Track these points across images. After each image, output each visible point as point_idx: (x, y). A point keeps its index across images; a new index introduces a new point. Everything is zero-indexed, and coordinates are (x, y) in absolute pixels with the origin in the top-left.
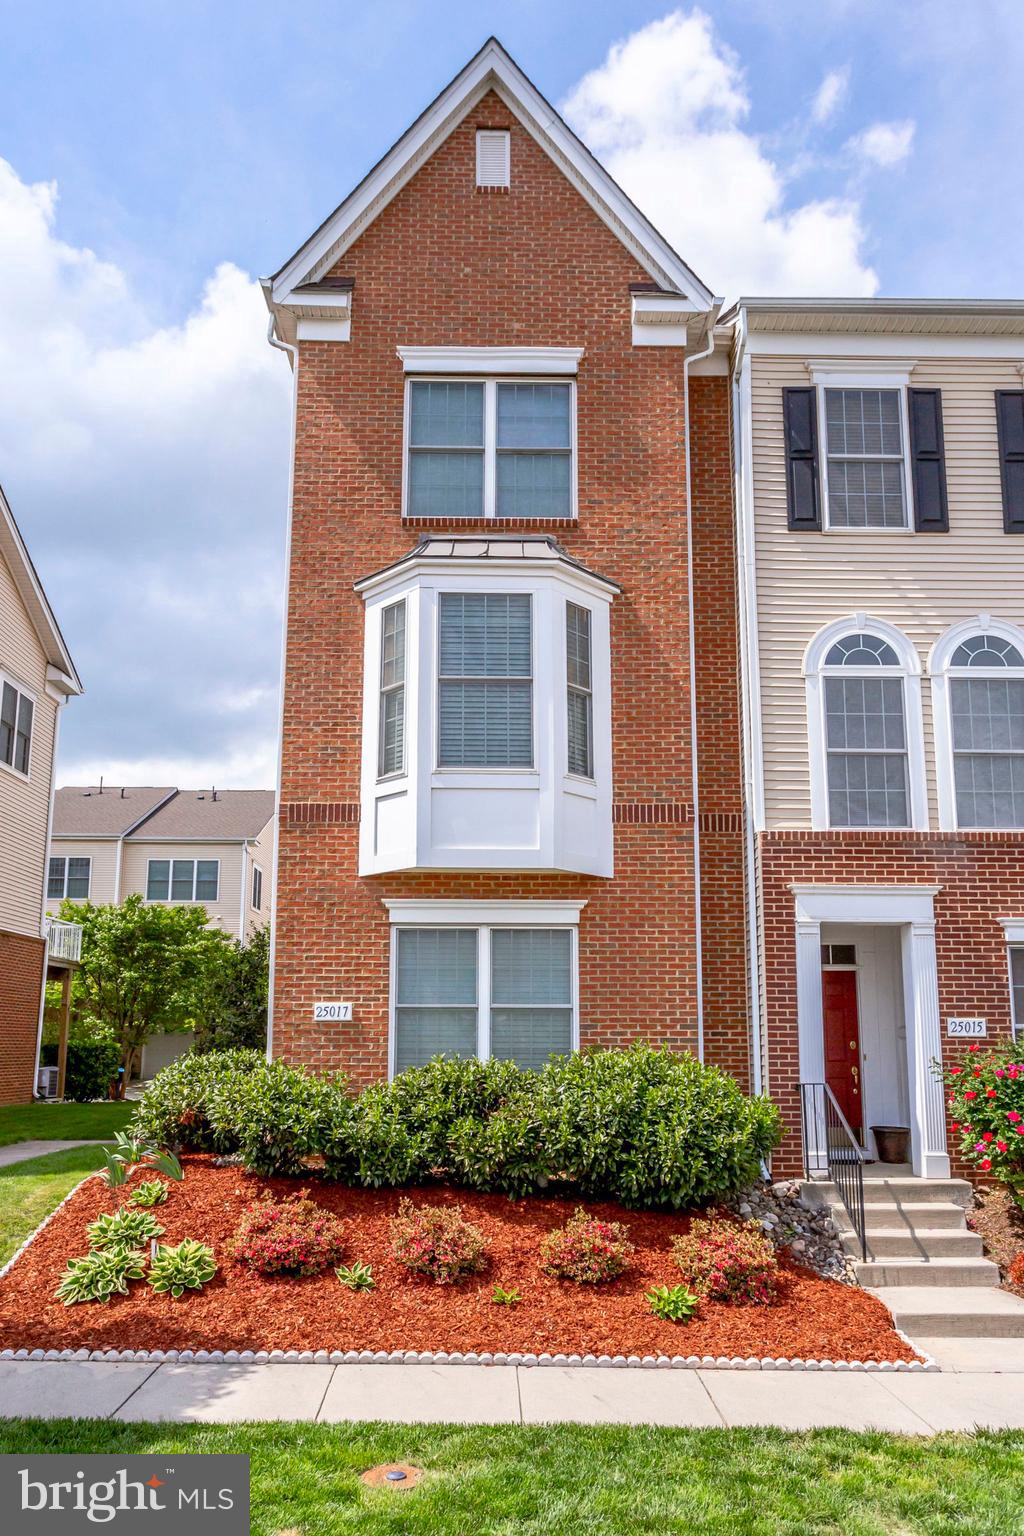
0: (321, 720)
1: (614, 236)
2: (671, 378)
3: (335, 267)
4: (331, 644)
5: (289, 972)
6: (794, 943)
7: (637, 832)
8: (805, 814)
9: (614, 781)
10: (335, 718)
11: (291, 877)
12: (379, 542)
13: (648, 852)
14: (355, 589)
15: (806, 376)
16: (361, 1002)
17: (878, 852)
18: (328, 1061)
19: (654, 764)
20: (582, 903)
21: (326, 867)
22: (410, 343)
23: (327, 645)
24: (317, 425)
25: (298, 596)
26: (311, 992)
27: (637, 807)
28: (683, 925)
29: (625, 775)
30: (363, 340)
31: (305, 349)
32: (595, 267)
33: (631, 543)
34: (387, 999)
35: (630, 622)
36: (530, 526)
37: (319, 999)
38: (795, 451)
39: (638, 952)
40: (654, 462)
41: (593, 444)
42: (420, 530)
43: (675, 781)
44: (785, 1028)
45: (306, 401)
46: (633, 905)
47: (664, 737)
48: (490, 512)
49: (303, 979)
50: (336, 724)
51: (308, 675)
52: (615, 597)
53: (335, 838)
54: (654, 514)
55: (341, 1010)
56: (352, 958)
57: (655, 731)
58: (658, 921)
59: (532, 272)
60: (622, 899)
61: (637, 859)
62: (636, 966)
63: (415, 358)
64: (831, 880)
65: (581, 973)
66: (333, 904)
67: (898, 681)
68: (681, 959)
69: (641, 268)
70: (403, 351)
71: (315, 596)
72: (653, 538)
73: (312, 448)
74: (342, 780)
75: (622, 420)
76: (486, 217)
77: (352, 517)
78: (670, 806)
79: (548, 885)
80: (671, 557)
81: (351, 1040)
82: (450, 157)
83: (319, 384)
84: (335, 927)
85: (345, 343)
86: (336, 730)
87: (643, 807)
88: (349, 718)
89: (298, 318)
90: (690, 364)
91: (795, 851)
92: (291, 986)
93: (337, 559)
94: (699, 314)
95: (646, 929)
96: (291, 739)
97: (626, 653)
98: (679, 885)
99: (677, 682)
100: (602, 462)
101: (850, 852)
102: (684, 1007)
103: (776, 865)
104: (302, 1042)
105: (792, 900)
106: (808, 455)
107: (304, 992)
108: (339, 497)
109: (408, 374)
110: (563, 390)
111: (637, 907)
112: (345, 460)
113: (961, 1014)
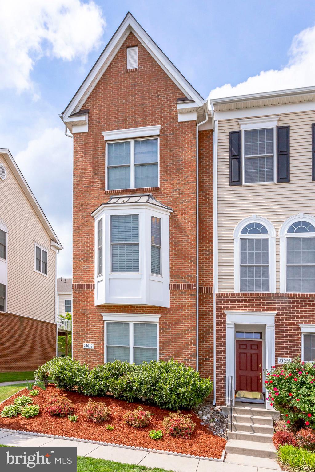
0: (83, 258)
1: (172, 81)
2: (191, 132)
3: (83, 106)
5: (76, 334)
6: (225, 330)
7: (177, 293)
8: (232, 287)
9: (170, 276)
10: (87, 257)
11: (76, 306)
12: (99, 199)
13: (181, 299)
14: (92, 215)
15: (238, 126)
16: (96, 343)
17: (256, 300)
18: (88, 360)
19: (183, 270)
20: (159, 316)
21: (85, 303)
22: (107, 130)
23: (84, 234)
24: (79, 162)
25: (75, 218)
26: (82, 340)
27: (177, 284)
28: (192, 323)
29: (173, 274)
30: (92, 131)
31: (75, 136)
32: (166, 94)
33: (177, 194)
34: (103, 343)
35: (176, 222)
36: (144, 191)
37: (84, 342)
38: (233, 156)
39: (177, 332)
40: (185, 164)
41: (164, 160)
42: (110, 194)
43: (190, 276)
44: (221, 358)
45: (76, 154)
46: (176, 317)
47: (187, 261)
48: (132, 187)
49: (80, 336)
51: (79, 243)
52: (171, 213)
53: (88, 294)
54: (185, 183)
55: (90, 346)
56: (93, 330)
57: (184, 259)
58: (183, 322)
59: (145, 99)
60: (173, 314)
61: (177, 302)
62: (176, 336)
63: (109, 135)
64: (239, 309)
65: (160, 338)
66: (88, 314)
67: (266, 240)
68: (191, 334)
69: (181, 92)
70: (104, 133)
71: (80, 218)
72: (184, 192)
73: (78, 169)
74: (89, 276)
75: (174, 150)
76: (130, 81)
77: (90, 192)
78: (188, 284)
79: (149, 309)
80: (190, 198)
82: (118, 60)
83: (80, 147)
84: (88, 321)
85: (87, 132)
86: (87, 261)
87: (179, 285)
88: (90, 257)
89: (73, 126)
90: (199, 126)
91: (227, 300)
92: (77, 338)
93: (86, 206)
94: (200, 107)
95: (180, 324)
96: (75, 264)
97: (175, 232)
98: (191, 310)
99: (191, 242)
100: (167, 166)
101: (246, 300)
102: (192, 350)
103: (220, 304)
104: (81, 354)
105: (226, 316)
106: (238, 157)
107: (81, 340)
108: (87, 185)
109: (106, 141)
110: (155, 141)
111: (177, 317)
112: (88, 173)
113: (282, 357)
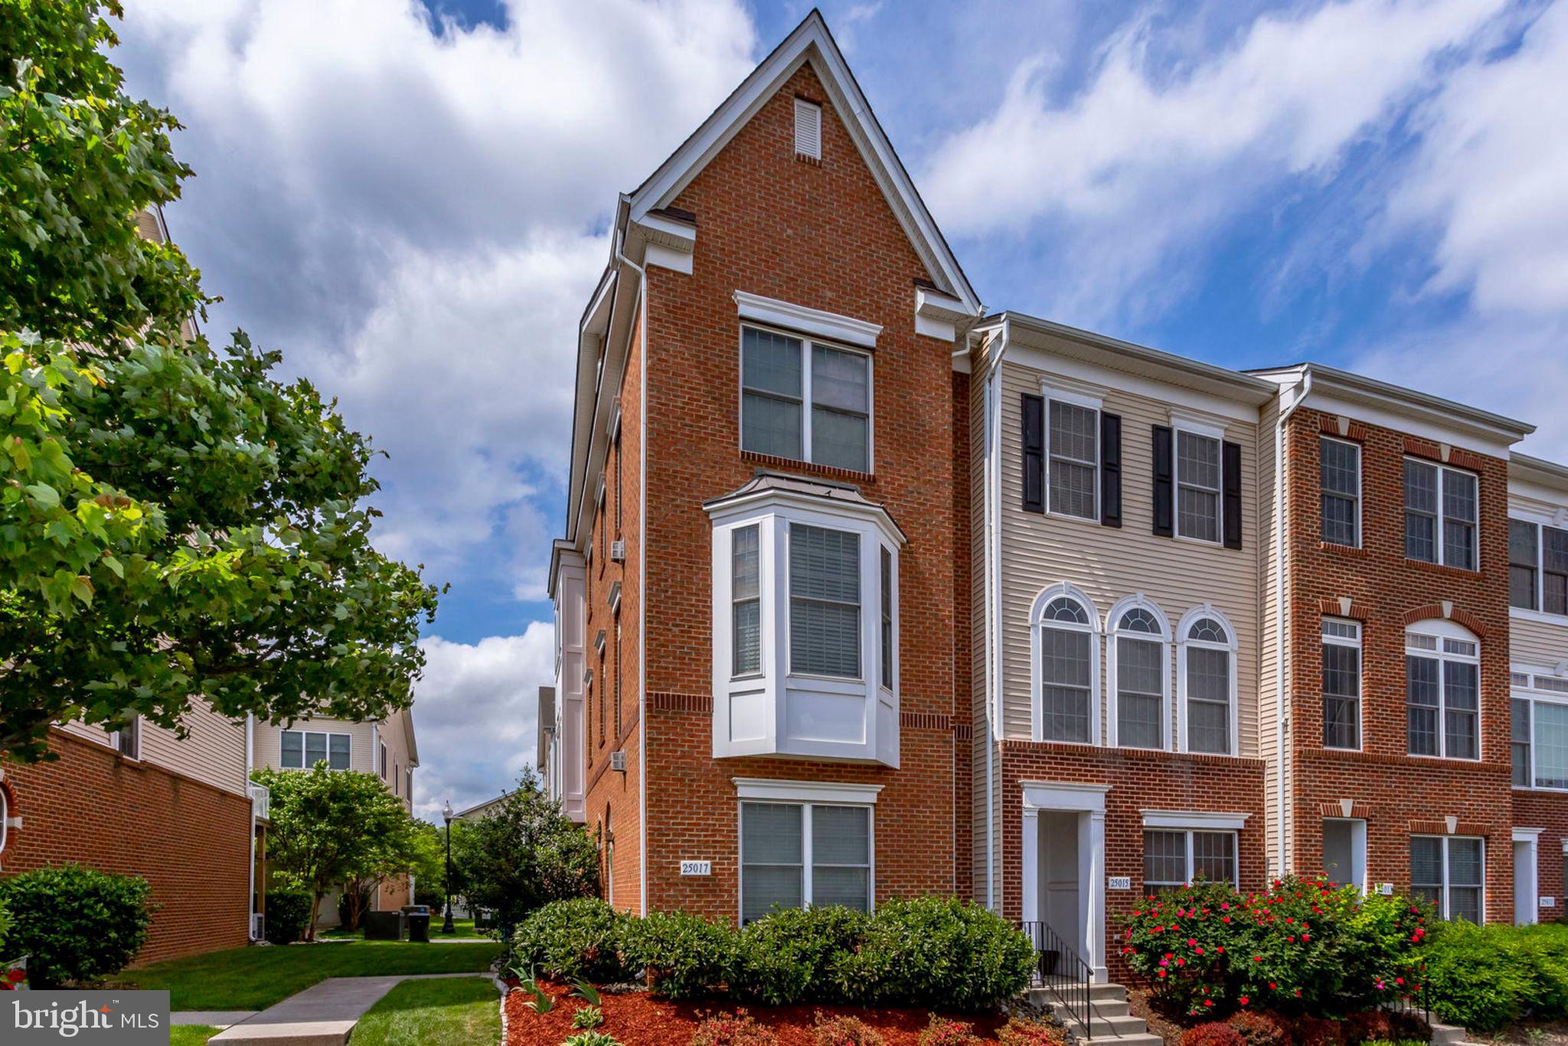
0: (678, 622)
1: (902, 231)
2: (943, 367)
3: (678, 199)
4: (684, 555)
5: (659, 835)
6: (1021, 822)
8: (1027, 730)
9: (901, 694)
10: (690, 621)
11: (658, 756)
12: (721, 469)
13: (923, 751)
14: (704, 508)
15: (1039, 387)
16: (717, 861)
17: (1073, 760)
18: (693, 907)
19: (927, 683)
20: (879, 788)
21: (686, 749)
22: (743, 289)
23: (681, 555)
24: (665, 350)
25: (655, 508)
26: (677, 852)
27: (916, 715)
28: (943, 807)
29: (908, 689)
30: (704, 278)
31: (655, 276)
32: (888, 255)
33: (913, 501)
34: (736, 859)
35: (912, 567)
36: (840, 475)
37: (684, 858)
38: (1029, 447)
39: (915, 827)
40: (930, 437)
42: (758, 464)
43: (941, 697)
44: (1013, 883)
45: (656, 325)
46: (912, 791)
47: (934, 663)
48: (808, 458)
49: (670, 841)
50: (690, 627)
51: (666, 581)
52: (903, 545)
53: (693, 724)
54: (930, 480)
55: (701, 867)
56: (709, 825)
57: (929, 657)
58: (929, 803)
59: (840, 247)
60: (906, 785)
61: (916, 755)
62: (914, 836)
63: (751, 306)
64: (1044, 778)
65: (875, 841)
66: (692, 780)
67: (1086, 637)
68: (944, 833)
69: (924, 265)
70: (740, 296)
71: (670, 510)
72: (928, 499)
74: (697, 676)
75: (908, 397)
76: (804, 185)
77: (699, 443)
78: (938, 716)
79: (853, 772)
81: (711, 891)
82: (774, 118)
83: (667, 310)
84: (695, 800)
85: (688, 275)
86: (690, 632)
87: (920, 716)
89: (647, 241)
90: (954, 358)
91: (1023, 756)
92: (662, 846)
93: (687, 479)
94: (967, 317)
95: (921, 809)
96: (654, 636)
97: (910, 592)
98: (941, 777)
99: (943, 620)
100: (893, 429)
101: (1056, 758)
103: (1011, 766)
104: (672, 893)
105: (1021, 792)
106: (1037, 452)
107: (672, 852)
108: (687, 422)
109: (743, 318)
110: (862, 361)
111: (915, 792)
112: (691, 388)
113: (1116, 875)
